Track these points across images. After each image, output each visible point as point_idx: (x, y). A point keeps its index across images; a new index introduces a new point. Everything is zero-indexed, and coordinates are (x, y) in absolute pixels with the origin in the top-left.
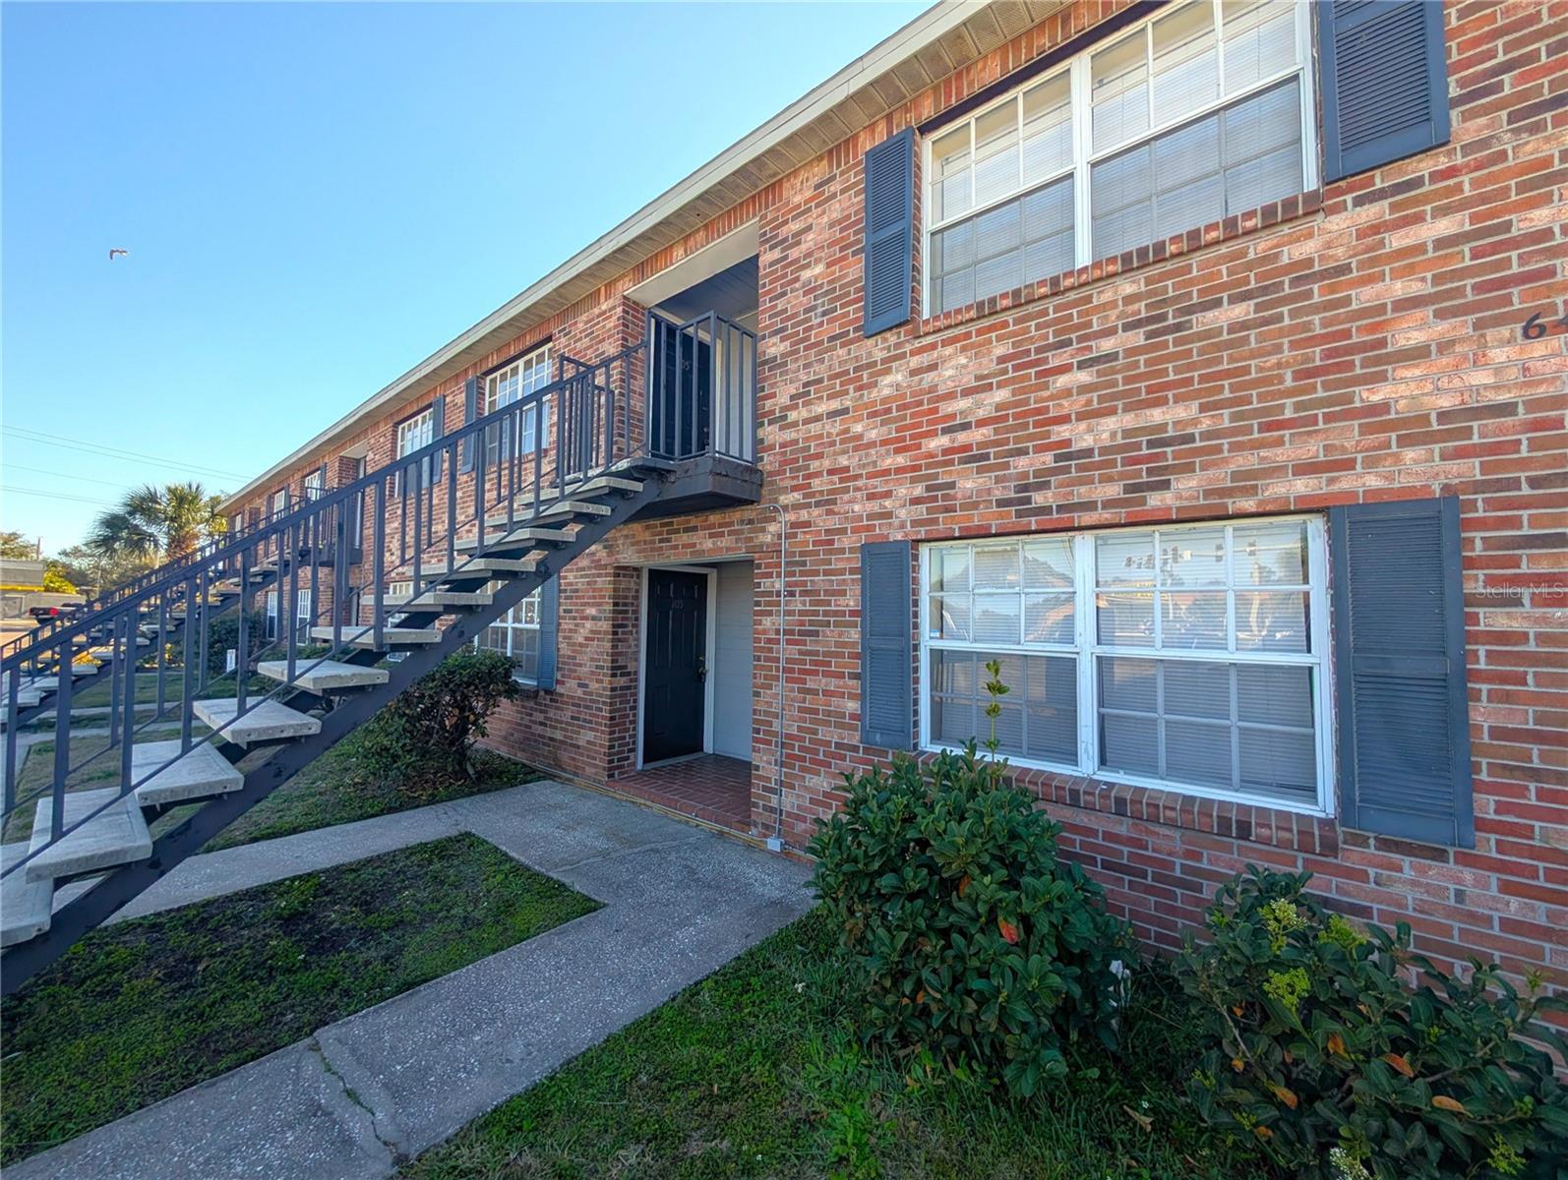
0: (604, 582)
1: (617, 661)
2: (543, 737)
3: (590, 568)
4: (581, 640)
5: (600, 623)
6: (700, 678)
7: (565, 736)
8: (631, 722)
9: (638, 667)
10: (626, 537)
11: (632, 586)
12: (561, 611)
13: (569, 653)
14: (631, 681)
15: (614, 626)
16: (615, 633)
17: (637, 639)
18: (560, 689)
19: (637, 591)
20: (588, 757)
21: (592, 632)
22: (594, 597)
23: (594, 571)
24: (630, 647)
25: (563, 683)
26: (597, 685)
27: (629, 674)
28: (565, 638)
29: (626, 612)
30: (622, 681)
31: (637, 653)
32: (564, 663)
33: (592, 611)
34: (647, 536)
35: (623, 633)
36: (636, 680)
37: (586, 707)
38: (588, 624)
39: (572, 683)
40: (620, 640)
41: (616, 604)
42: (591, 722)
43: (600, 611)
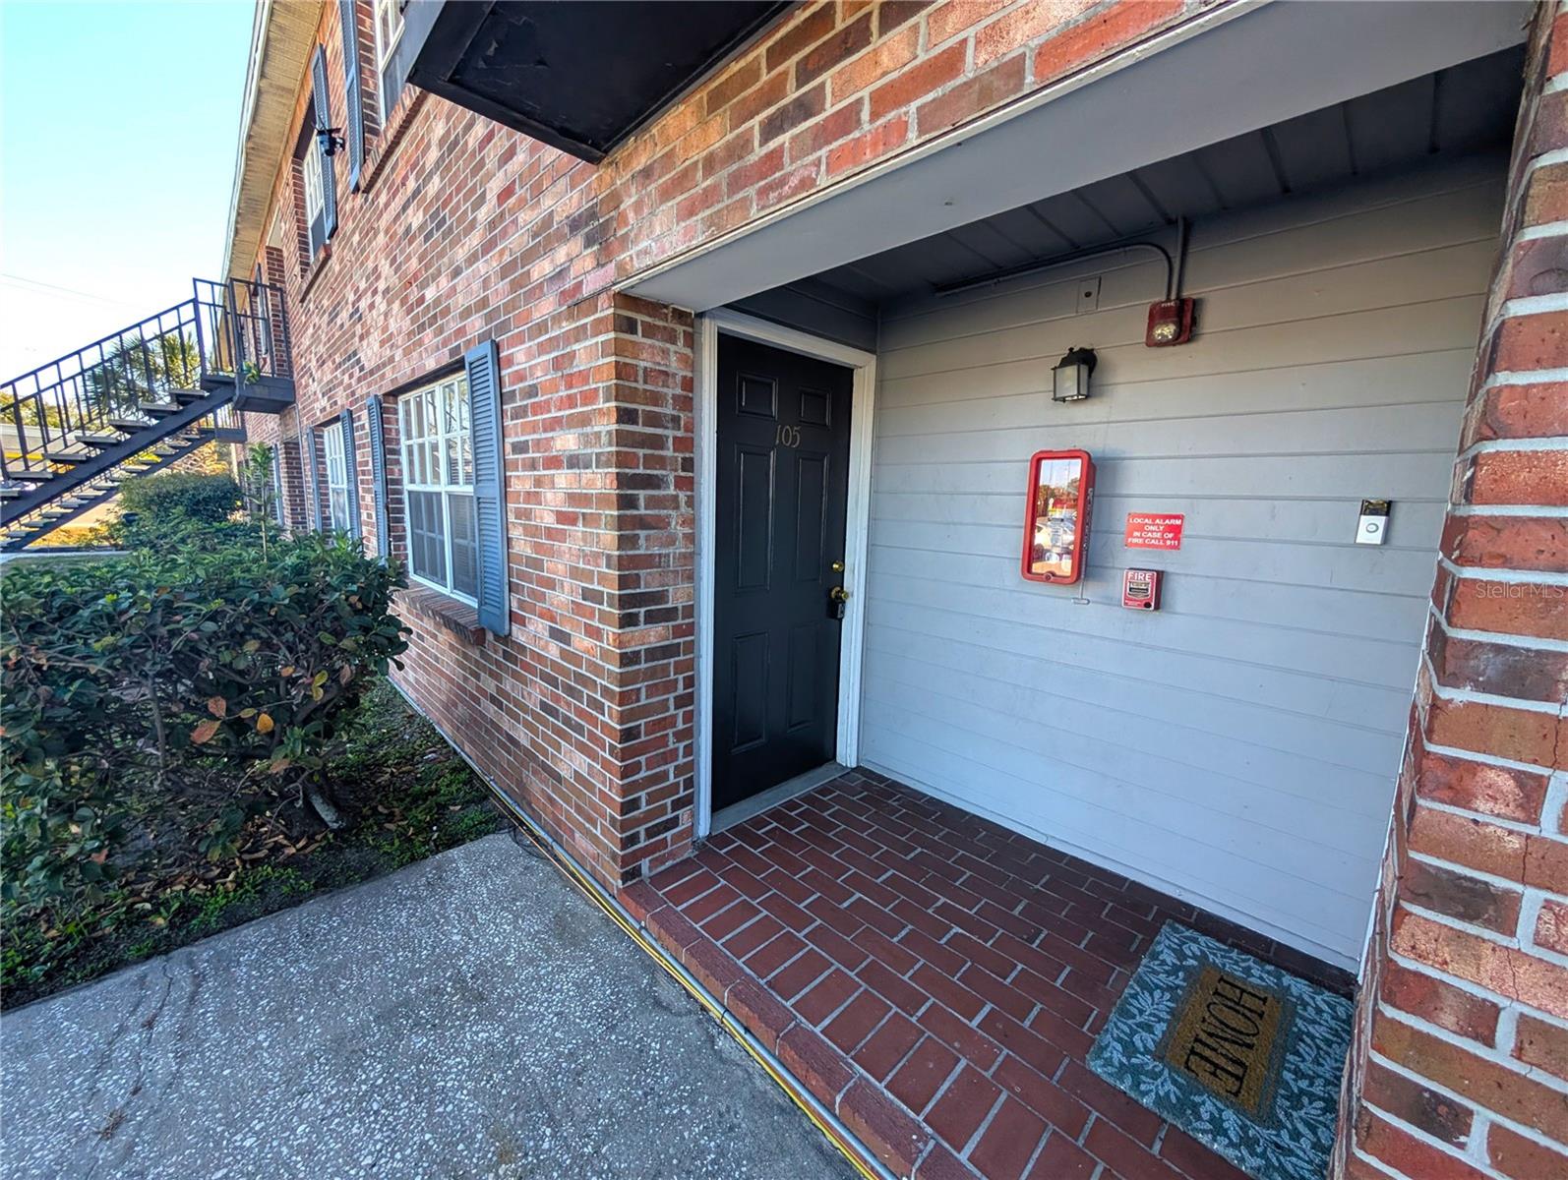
0: (593, 354)
1: (636, 581)
2: (499, 729)
3: (557, 319)
4: (549, 520)
5: (587, 474)
6: (834, 607)
7: (533, 743)
8: (680, 736)
9: (695, 594)
10: (647, 173)
11: (674, 365)
12: (508, 448)
13: (529, 552)
14: (678, 632)
15: (622, 481)
16: (626, 502)
17: (692, 521)
18: (519, 635)
19: (689, 384)
20: (579, 809)
21: (573, 498)
22: (571, 401)
23: (567, 326)
24: (671, 541)
25: (522, 621)
26: (588, 642)
27: (669, 614)
28: (519, 514)
29: (657, 442)
30: (653, 635)
31: (691, 558)
32: (522, 575)
33: (567, 442)
34: (718, 137)
35: (652, 503)
36: (691, 629)
37: (570, 691)
38: (563, 478)
39: (538, 626)
40: (643, 523)
41: (625, 416)
42: (579, 729)
43: (586, 440)
